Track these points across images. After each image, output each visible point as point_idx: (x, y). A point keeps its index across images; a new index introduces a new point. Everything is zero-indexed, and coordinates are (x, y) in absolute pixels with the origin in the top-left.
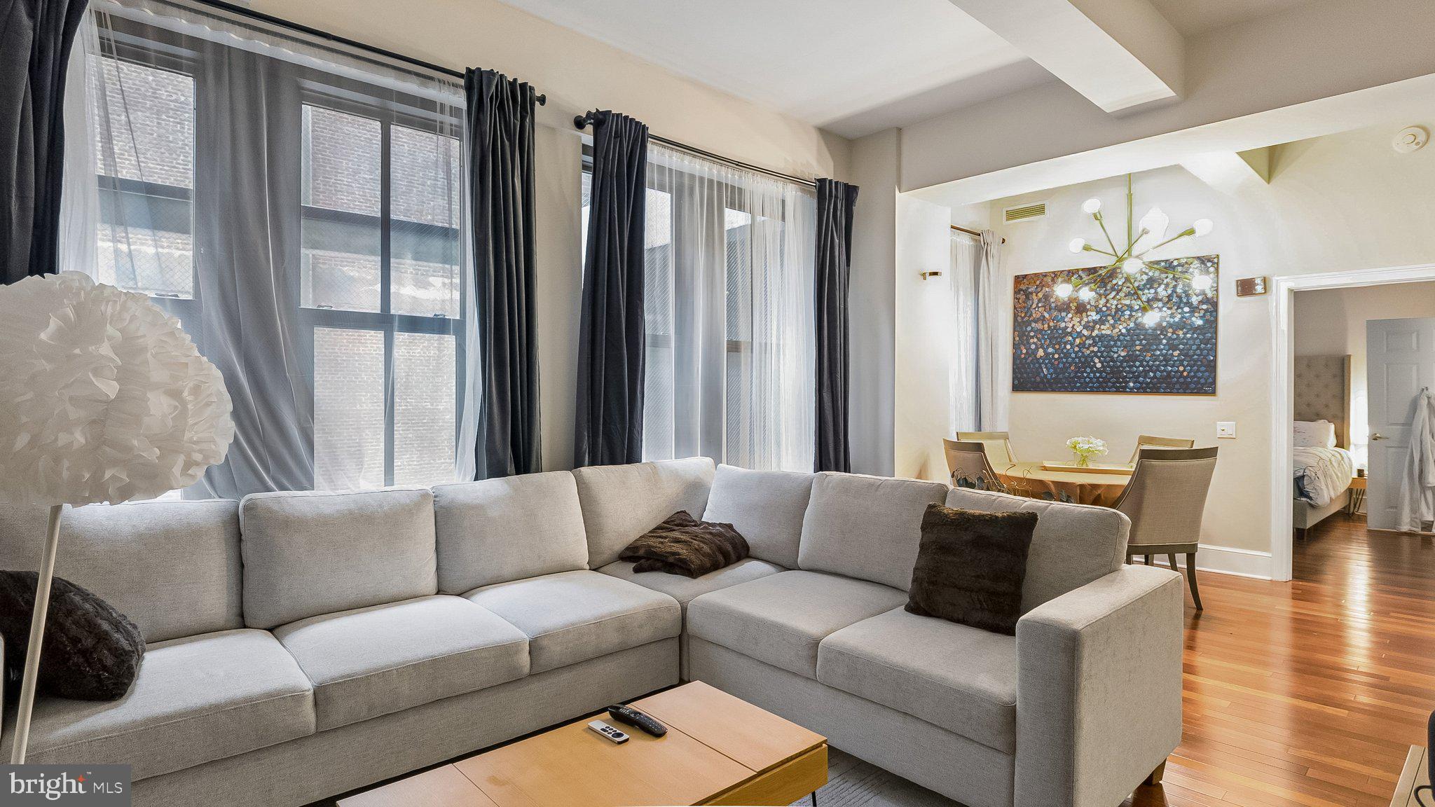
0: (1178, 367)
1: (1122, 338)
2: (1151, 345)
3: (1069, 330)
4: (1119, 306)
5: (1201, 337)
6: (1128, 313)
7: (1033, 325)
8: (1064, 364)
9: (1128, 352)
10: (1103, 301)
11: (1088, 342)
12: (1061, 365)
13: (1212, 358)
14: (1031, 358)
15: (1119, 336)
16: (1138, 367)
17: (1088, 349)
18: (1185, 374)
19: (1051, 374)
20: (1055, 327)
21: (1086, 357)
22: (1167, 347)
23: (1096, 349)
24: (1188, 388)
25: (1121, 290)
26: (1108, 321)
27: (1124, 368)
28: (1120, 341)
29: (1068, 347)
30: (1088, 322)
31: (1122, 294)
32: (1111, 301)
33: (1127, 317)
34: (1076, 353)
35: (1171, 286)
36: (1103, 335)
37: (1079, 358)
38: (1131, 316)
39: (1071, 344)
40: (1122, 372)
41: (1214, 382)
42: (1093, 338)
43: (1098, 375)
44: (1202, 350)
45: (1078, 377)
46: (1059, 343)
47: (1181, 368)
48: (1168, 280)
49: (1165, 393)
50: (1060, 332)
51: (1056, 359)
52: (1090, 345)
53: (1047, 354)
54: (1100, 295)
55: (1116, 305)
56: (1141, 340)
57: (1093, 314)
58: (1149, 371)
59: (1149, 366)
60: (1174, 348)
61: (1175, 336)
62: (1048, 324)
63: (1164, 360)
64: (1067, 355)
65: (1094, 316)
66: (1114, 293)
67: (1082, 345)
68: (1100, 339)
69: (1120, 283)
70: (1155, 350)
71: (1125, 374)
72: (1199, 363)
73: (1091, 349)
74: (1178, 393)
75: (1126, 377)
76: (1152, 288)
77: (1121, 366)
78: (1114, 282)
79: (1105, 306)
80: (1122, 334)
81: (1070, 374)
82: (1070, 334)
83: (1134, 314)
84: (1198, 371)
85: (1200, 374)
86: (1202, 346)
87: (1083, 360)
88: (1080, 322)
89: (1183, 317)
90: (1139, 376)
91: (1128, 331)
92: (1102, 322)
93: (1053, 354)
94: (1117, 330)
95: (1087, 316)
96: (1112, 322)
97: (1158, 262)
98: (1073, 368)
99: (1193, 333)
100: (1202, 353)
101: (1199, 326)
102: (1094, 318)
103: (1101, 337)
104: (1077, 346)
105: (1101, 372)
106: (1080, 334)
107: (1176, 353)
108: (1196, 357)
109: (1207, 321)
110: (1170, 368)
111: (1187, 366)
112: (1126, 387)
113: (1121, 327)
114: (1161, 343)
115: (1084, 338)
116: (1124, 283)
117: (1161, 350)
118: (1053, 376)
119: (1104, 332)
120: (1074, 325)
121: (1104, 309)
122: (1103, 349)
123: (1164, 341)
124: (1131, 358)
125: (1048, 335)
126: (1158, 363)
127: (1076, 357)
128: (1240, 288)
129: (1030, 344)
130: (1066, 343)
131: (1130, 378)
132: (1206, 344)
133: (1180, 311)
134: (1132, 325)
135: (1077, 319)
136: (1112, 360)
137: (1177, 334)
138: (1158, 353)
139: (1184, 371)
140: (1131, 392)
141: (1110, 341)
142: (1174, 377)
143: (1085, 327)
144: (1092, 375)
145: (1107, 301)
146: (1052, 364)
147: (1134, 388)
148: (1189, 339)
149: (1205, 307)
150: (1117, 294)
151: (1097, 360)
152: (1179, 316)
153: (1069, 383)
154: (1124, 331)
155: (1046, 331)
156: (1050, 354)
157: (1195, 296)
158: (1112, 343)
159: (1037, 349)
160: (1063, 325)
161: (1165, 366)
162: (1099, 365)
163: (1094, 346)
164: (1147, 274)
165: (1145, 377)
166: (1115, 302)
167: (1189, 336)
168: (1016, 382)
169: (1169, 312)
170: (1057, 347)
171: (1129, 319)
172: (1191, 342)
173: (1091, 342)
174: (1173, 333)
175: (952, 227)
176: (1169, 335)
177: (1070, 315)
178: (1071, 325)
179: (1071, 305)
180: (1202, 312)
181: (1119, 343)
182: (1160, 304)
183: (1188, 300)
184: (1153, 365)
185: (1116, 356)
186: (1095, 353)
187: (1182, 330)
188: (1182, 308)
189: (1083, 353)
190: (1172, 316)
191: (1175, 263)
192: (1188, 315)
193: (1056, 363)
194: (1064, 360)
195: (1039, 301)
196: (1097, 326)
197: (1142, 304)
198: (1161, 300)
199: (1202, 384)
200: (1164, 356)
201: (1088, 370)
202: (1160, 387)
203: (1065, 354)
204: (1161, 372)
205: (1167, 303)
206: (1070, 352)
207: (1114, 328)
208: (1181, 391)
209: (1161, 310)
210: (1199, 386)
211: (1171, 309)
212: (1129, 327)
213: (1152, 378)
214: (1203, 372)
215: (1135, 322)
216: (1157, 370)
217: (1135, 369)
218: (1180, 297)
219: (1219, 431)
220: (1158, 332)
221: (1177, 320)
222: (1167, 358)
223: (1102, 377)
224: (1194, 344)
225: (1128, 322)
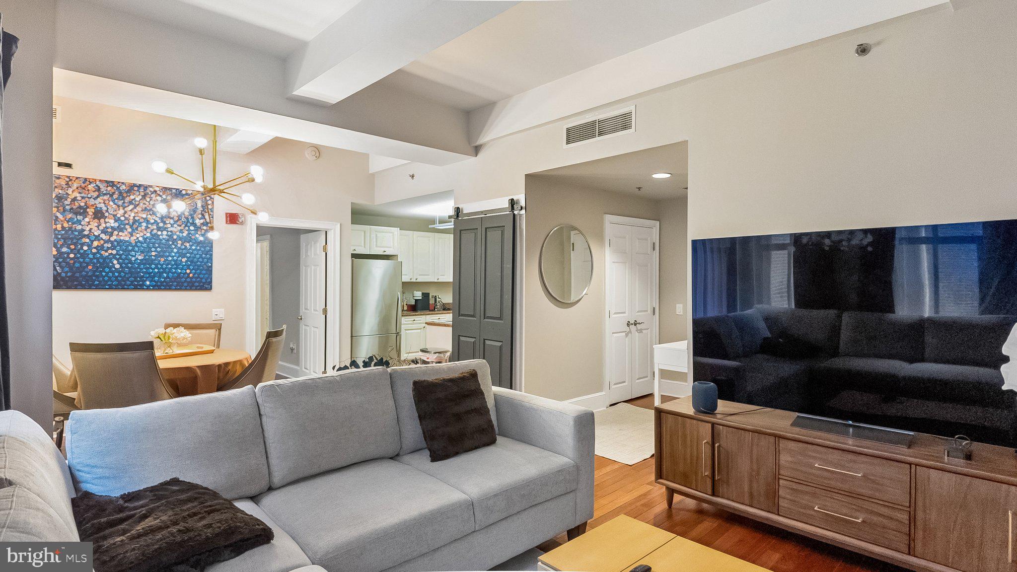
0: (186, 270)
1: (139, 244)
2: (165, 252)
3: (86, 233)
4: (137, 218)
5: (203, 249)
6: (144, 224)
8: (81, 263)
9: (145, 256)
10: (121, 211)
11: (106, 245)
12: (77, 265)
13: (210, 265)
15: (136, 243)
16: (153, 269)
17: (106, 251)
18: (191, 275)
19: (66, 273)
20: (70, 228)
21: (105, 259)
22: (177, 255)
23: (114, 252)
24: (193, 286)
25: (138, 205)
26: (126, 229)
27: (141, 269)
28: (137, 247)
29: (86, 248)
30: (106, 228)
31: (139, 209)
32: (129, 213)
33: (143, 228)
34: (94, 254)
36: (121, 241)
37: (98, 259)
38: (147, 227)
39: (88, 246)
40: (140, 272)
41: (211, 282)
42: (112, 242)
43: (117, 274)
44: (202, 259)
45: (97, 276)
46: (75, 244)
47: (188, 271)
49: (176, 289)
50: (77, 233)
51: (71, 259)
52: (108, 248)
53: (61, 253)
54: (118, 206)
55: (134, 217)
56: (156, 248)
57: (112, 221)
58: (163, 273)
59: (163, 269)
60: (184, 256)
61: (183, 247)
62: (62, 225)
63: (176, 264)
64: (84, 255)
65: (112, 223)
66: (131, 207)
67: (100, 248)
68: (118, 243)
69: (138, 199)
70: (168, 256)
71: (142, 274)
72: (201, 268)
73: (110, 251)
74: (186, 289)
75: (143, 277)
77: (139, 267)
78: (132, 197)
79: (123, 216)
80: (139, 241)
81: (87, 272)
82: (88, 236)
83: (150, 226)
84: (200, 273)
85: (202, 276)
86: (203, 256)
87: (101, 261)
88: (98, 227)
89: (190, 234)
90: (154, 276)
91: (145, 239)
92: (120, 229)
93: (68, 254)
95: (106, 223)
96: (130, 230)
97: (170, 189)
98: (90, 267)
99: (197, 246)
100: (203, 261)
101: (201, 241)
102: (112, 225)
103: (120, 242)
104: (95, 248)
105: (119, 272)
106: (97, 238)
107: (184, 260)
108: (199, 263)
109: (207, 239)
110: (180, 271)
111: (193, 269)
112: (143, 285)
113: (138, 236)
114: (172, 251)
115: (102, 242)
116: (140, 200)
117: (173, 256)
118: (69, 274)
119: (122, 238)
120: (91, 229)
121: (123, 218)
122: (121, 252)
123: (175, 250)
124: (147, 262)
125: (62, 235)
126: (170, 266)
127: (94, 258)
128: (228, 219)
130: (83, 244)
131: (147, 278)
132: (206, 255)
133: (187, 228)
134: (148, 235)
135: (94, 224)
136: (130, 262)
137: (185, 246)
138: (170, 258)
139: (190, 273)
140: (148, 288)
141: (127, 246)
142: (183, 277)
143: (104, 232)
144: (111, 274)
145: (125, 212)
146: (68, 263)
147: (150, 285)
148: (194, 250)
149: (205, 228)
150: (135, 207)
151: (115, 262)
152: (187, 232)
153: (87, 281)
154: (141, 239)
155: (59, 231)
156: (65, 253)
157: (198, 219)
158: (130, 248)
160: (79, 227)
161: (176, 269)
162: (117, 266)
163: (112, 250)
164: (161, 196)
165: (160, 277)
166: (133, 215)
167: (194, 247)
169: (179, 228)
170: (72, 247)
171: (146, 230)
172: (195, 252)
173: (110, 245)
174: (182, 244)
176: (179, 245)
177: (87, 220)
178: (88, 229)
179: (88, 210)
180: (203, 231)
181: (136, 249)
182: (172, 221)
183: (193, 221)
184: (166, 268)
185: (133, 259)
186: (114, 256)
187: (189, 242)
188: (189, 227)
189: (101, 255)
190: (181, 231)
191: (184, 192)
192: (193, 232)
193: (72, 262)
194: (81, 260)
196: (116, 233)
197: (157, 219)
198: (172, 218)
199: (204, 283)
200: (176, 261)
201: (107, 270)
202: (172, 285)
203: (81, 254)
204: (173, 273)
205: (177, 221)
206: (87, 252)
207: (132, 235)
208: (188, 288)
209: (172, 226)
210: (202, 284)
211: (180, 226)
212: (145, 236)
213: (165, 278)
214: (204, 274)
215: (151, 233)
216: (170, 272)
217: (151, 270)
218: (187, 218)
219: (214, 315)
220: (171, 243)
221: (185, 235)
222: (177, 264)
223: (121, 277)
224: (197, 254)
225: (145, 232)
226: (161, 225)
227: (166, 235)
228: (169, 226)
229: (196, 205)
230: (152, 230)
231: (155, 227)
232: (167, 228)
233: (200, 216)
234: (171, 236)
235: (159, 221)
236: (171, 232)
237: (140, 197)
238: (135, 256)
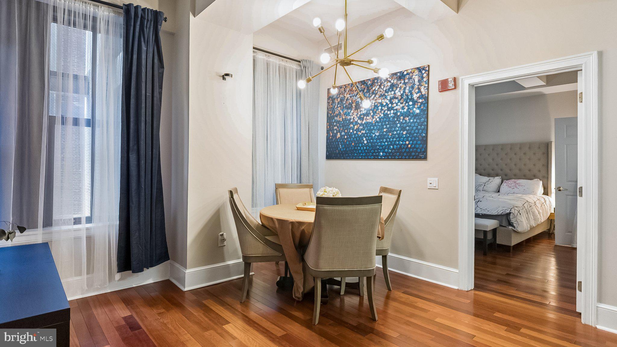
0: (405, 142)
2: (392, 128)
3: (352, 120)
4: (376, 104)
5: (418, 121)
6: (380, 108)
7: (335, 118)
8: (349, 142)
9: (380, 133)
11: (360, 127)
13: (424, 135)
14: (334, 139)
15: (375, 123)
16: (384, 143)
17: (360, 132)
18: (409, 146)
19: (343, 148)
20: (345, 119)
21: (359, 137)
22: (400, 129)
23: (364, 132)
24: (410, 155)
25: (377, 93)
26: (370, 114)
27: (378, 143)
28: (376, 126)
29: (351, 131)
30: (361, 115)
31: (377, 96)
32: (372, 101)
33: (379, 110)
34: (355, 135)
35: (402, 89)
38: (382, 109)
39: (353, 129)
40: (377, 145)
41: (426, 151)
42: (363, 125)
43: (365, 148)
44: (419, 130)
45: (356, 150)
46: (347, 129)
47: (407, 142)
48: (401, 85)
49: (399, 159)
50: (348, 122)
51: (346, 139)
52: (361, 130)
53: (341, 136)
54: (367, 97)
55: (374, 103)
56: (386, 125)
57: (363, 109)
58: (390, 145)
59: (390, 142)
60: (403, 129)
61: (404, 122)
62: (342, 117)
63: (399, 137)
64: (350, 136)
66: (373, 96)
67: (358, 130)
68: (366, 125)
69: (377, 89)
70: (393, 131)
71: (378, 147)
72: (417, 138)
73: (362, 132)
74: (405, 159)
76: (392, 90)
77: (376, 142)
78: (374, 88)
80: (377, 122)
81: (352, 147)
82: (352, 123)
83: (383, 108)
84: (416, 144)
85: (417, 146)
86: (419, 127)
87: (358, 139)
88: (357, 115)
89: (408, 109)
90: (385, 148)
91: (380, 119)
92: (368, 115)
93: (344, 136)
94: (375, 119)
95: (360, 111)
96: (372, 114)
97: (396, 74)
98: (353, 144)
99: (414, 119)
100: (418, 132)
101: (417, 114)
102: (364, 112)
103: (367, 124)
104: (355, 130)
105: (366, 146)
106: (357, 123)
107: (404, 133)
108: (415, 134)
109: (422, 110)
110: (401, 143)
111: (411, 140)
112: (379, 155)
113: (376, 117)
114: (397, 126)
115: (359, 125)
116: (378, 89)
117: (397, 131)
118: (344, 150)
119: (368, 121)
120: (354, 117)
122: (368, 131)
123: (399, 125)
124: (381, 137)
125: (342, 124)
126: (395, 139)
127: (355, 137)
128: (440, 86)
129: (333, 130)
130: (350, 129)
131: (380, 150)
132: (421, 126)
133: (407, 104)
134: (382, 115)
135: (355, 114)
136: (372, 138)
137: (405, 120)
138: (395, 133)
139: (409, 144)
140: (381, 159)
141: (370, 127)
142: (403, 148)
143: (360, 118)
144: (362, 148)
146: (344, 142)
147: (383, 156)
148: (412, 123)
149: (421, 101)
150: (375, 96)
151: (364, 139)
152: (407, 108)
153: (351, 154)
154: (378, 119)
155: (341, 122)
157: (415, 94)
158: (372, 127)
159: (337, 133)
160: (349, 117)
161: (399, 141)
162: (365, 142)
163: (363, 130)
164: (390, 82)
165: (388, 149)
167: (412, 121)
168: (328, 154)
169: (402, 105)
170: (346, 131)
171: (381, 112)
172: (413, 125)
173: (362, 127)
174: (403, 119)
175: (254, 48)
176: (401, 120)
177: (352, 112)
178: (352, 118)
179: (353, 105)
180: (419, 104)
181: (375, 128)
182: (397, 101)
183: (411, 97)
184: (392, 141)
185: (374, 136)
186: (364, 135)
187: (408, 117)
188: (408, 103)
189: (358, 134)
190: (403, 108)
191: (406, 73)
192: (411, 106)
193: (346, 141)
194: (349, 139)
195: (338, 103)
196: (365, 117)
197: (388, 101)
198: (397, 98)
199: (419, 153)
200: (399, 134)
201: (360, 145)
202: (396, 155)
203: (349, 135)
204: (397, 145)
205: (400, 99)
206: (352, 134)
207: (373, 118)
208: (407, 157)
209: (397, 105)
210: (417, 154)
211: (402, 103)
212: (380, 117)
213: (392, 150)
214: (419, 144)
215: (383, 114)
216: (395, 144)
217: (383, 144)
218: (407, 95)
219: (428, 184)
220: (396, 119)
221: (405, 110)
222: (400, 136)
223: (367, 150)
224: (414, 126)
225: (380, 114)
226: (390, 105)
227: (393, 114)
228: (395, 105)
229: (414, 82)
230: (384, 111)
231: (386, 108)
232: (394, 107)
233: (417, 90)
234: (395, 114)
235: (389, 103)
236: (396, 110)
237: (378, 87)
238: (374, 134)
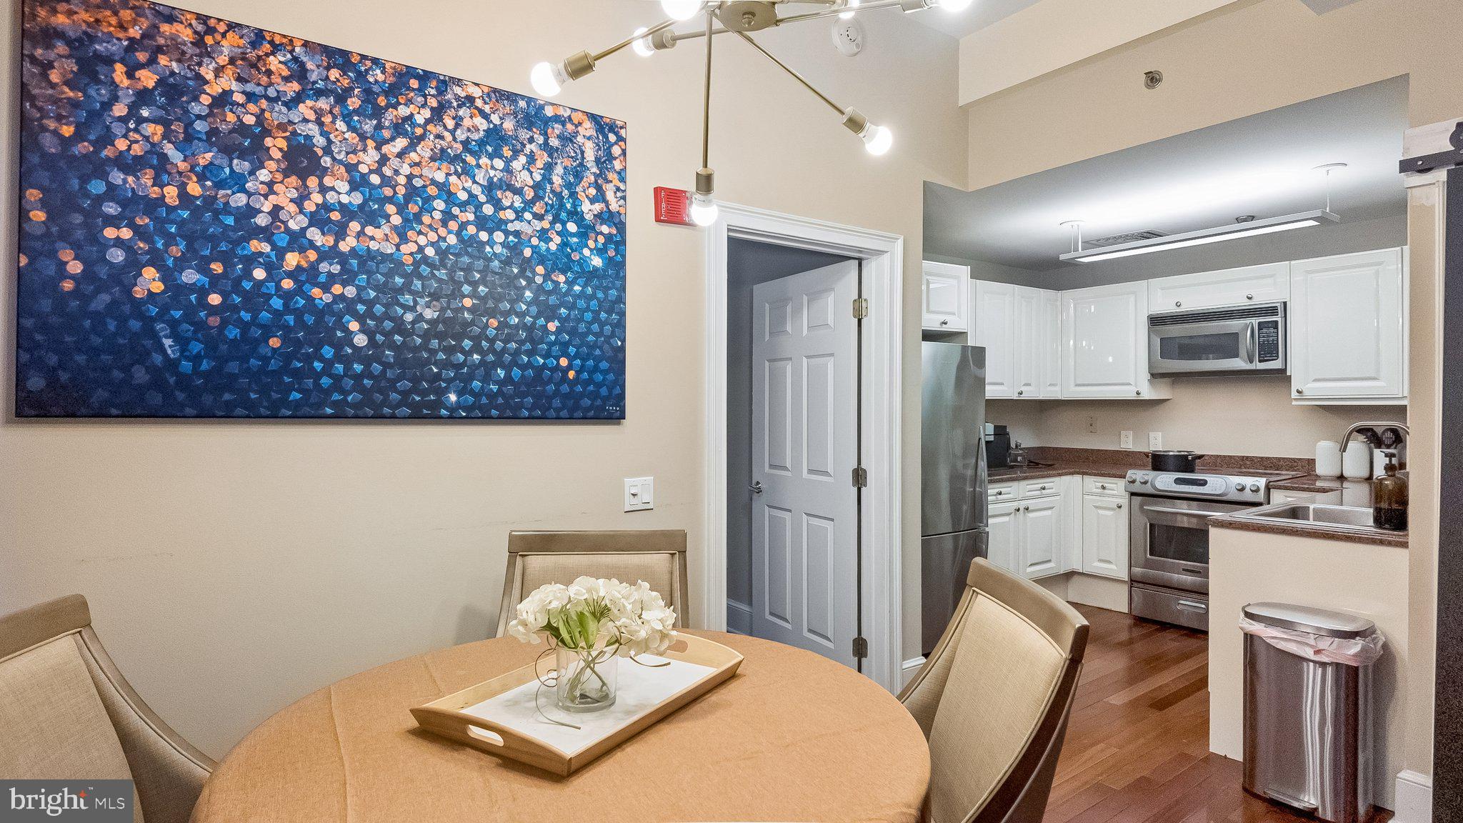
0: (557, 359)
1: (425, 270)
2: (500, 299)
3: (262, 220)
4: (418, 183)
6: (439, 204)
7: (117, 177)
8: (245, 327)
9: (442, 310)
10: (369, 158)
11: (324, 267)
12: (233, 333)
13: (619, 343)
14: (105, 298)
15: (416, 264)
16: (467, 354)
17: (326, 288)
18: (571, 374)
19: (196, 359)
20: (210, 201)
21: (321, 313)
22: (534, 310)
23: (350, 292)
24: (576, 407)
25: (422, 138)
26: (387, 217)
27: (433, 352)
28: (420, 277)
29: (259, 274)
30: (325, 207)
31: (424, 151)
32: (394, 162)
33: (437, 215)
34: (287, 296)
35: (540, 164)
36: (370, 255)
37: (299, 314)
38: (448, 216)
39: (269, 267)
40: (427, 362)
41: (622, 397)
42: (343, 259)
43: (358, 368)
44: (602, 325)
45: (296, 374)
46: (226, 259)
47: (564, 362)
48: (533, 147)
49: (532, 419)
50: (230, 221)
51: (213, 310)
52: (332, 278)
53: (175, 289)
54: (363, 137)
55: (410, 178)
56: (474, 284)
57: (343, 186)
58: (494, 365)
59: (494, 352)
61: (550, 286)
62: (182, 188)
63: (531, 339)
64: (256, 297)
65: (341, 191)
66: (401, 143)
67: (306, 275)
68: (362, 263)
69: (420, 119)
70: (507, 314)
71: (435, 370)
72: (598, 352)
73: (337, 289)
74: (558, 419)
75: (438, 377)
76: (497, 154)
77: (425, 346)
78: (403, 111)
79: (378, 171)
80: (425, 260)
81: (265, 360)
82: (265, 234)
83: (456, 211)
84: (596, 369)
85: (599, 377)
86: (603, 315)
87: (310, 319)
88: (299, 202)
89: (566, 244)
90: (471, 377)
91: (443, 254)
92: (371, 217)
93: (203, 292)
94: (412, 247)
95: (323, 190)
96: (396, 220)
97: (511, 97)
98: (275, 342)
99: (586, 284)
100: (602, 330)
101: (596, 269)
102: (345, 199)
103: (368, 259)
104: (290, 275)
105: (367, 362)
106: (298, 241)
107: (552, 326)
108: (591, 338)
109: (610, 262)
110: (541, 361)
111: (576, 357)
112: (439, 404)
113: (422, 240)
114: (520, 298)
115: (312, 256)
116: (427, 122)
117: (521, 315)
118: (205, 365)
119: (374, 246)
120: (277, 209)
121: (375, 179)
122: (372, 294)
123: (528, 294)
124: (449, 328)
125: (182, 224)
126: (514, 345)
127: (287, 309)
128: (661, 206)
129: (100, 245)
130: (250, 261)
131: (449, 381)
132: (609, 312)
133: (558, 227)
134: (452, 240)
135: (285, 194)
136: (400, 327)
137: (553, 281)
138: (515, 320)
139: (570, 367)
140: (453, 418)
141: (389, 275)
142: (550, 380)
143: (318, 219)
144: (339, 368)
145: (384, 160)
146: (200, 326)
147: (458, 406)
148: (578, 296)
149: (605, 229)
150: (412, 146)
151: (354, 326)
152: (558, 240)
153: (264, 391)
154: (430, 252)
155: (171, 209)
156: (192, 288)
157: (587, 201)
158: (399, 281)
159: (134, 265)
160: (240, 200)
161: (531, 353)
162: (361, 340)
163: (345, 284)
164: (486, 116)
165: (486, 379)
166: (406, 170)
167: (577, 288)
169: (538, 225)
170: (217, 268)
171: (444, 223)
172: (581, 303)
173: (336, 269)
174: (547, 277)
176: (539, 280)
177: (263, 175)
178: (267, 207)
179: (268, 142)
180: (601, 239)
181: (418, 284)
182: (517, 201)
183: (574, 206)
184: (504, 350)
185: (409, 317)
186: (350, 305)
187: (564, 272)
188: (564, 224)
189: (310, 299)
190: (543, 235)
191: (549, 112)
192: (575, 240)
193: (214, 321)
194: (246, 316)
195: (143, 96)
196: (354, 226)
197: (477, 190)
198: (518, 192)
199: (605, 399)
200: (530, 329)
201: (328, 352)
202: (521, 406)
203: (246, 295)
204: (523, 367)
205: (532, 202)
206: (264, 290)
207: (404, 239)
208: (564, 413)
209: (519, 217)
210: (599, 402)
211: (540, 217)
212: (443, 245)
213: (501, 383)
214: (605, 372)
215: (458, 234)
216: (515, 363)
217: (461, 357)
218: (559, 196)
219: (628, 497)
220: (516, 271)
221: (553, 247)
222: (534, 337)
223: (371, 376)
224: (588, 309)
225: (442, 232)
226: (488, 210)
227: (503, 245)
228: (510, 215)
229: (583, 158)
230: (463, 226)
231: (471, 217)
232: (506, 222)
233: (592, 191)
234: (515, 249)
235: (482, 198)
236: (517, 234)
237: (427, 113)
238: (413, 309)
